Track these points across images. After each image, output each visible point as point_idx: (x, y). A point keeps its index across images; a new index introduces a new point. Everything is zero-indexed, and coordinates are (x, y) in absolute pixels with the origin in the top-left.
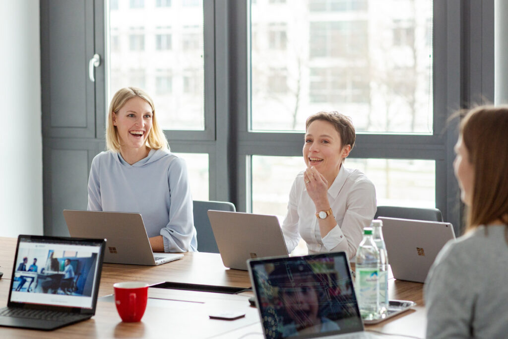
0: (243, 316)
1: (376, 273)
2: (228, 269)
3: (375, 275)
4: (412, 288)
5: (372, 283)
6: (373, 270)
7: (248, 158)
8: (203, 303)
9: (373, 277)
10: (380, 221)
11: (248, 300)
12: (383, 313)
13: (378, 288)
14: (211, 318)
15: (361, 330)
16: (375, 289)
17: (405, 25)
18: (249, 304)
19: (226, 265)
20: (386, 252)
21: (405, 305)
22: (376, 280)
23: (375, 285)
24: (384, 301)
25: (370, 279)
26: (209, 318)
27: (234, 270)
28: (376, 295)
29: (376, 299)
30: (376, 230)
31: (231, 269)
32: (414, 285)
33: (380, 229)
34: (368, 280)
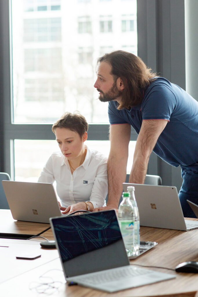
0: (40, 257)
1: (132, 223)
2: (16, 221)
3: (132, 225)
4: (148, 231)
5: (130, 230)
6: (131, 221)
7: (11, 141)
8: (8, 247)
9: (131, 227)
10: (134, 188)
11: (39, 244)
12: (136, 251)
13: (134, 234)
14: (18, 258)
15: (128, 264)
16: (132, 235)
17: (86, 50)
18: (40, 247)
19: (14, 218)
20: (137, 208)
21: (149, 244)
22: (132, 228)
23: (132, 232)
24: (137, 242)
25: (128, 228)
26: (16, 258)
27: (20, 222)
28: (132, 239)
29: (132, 241)
30: (131, 194)
31: (18, 221)
32: (149, 229)
33: (133, 192)
34: (127, 229)
